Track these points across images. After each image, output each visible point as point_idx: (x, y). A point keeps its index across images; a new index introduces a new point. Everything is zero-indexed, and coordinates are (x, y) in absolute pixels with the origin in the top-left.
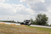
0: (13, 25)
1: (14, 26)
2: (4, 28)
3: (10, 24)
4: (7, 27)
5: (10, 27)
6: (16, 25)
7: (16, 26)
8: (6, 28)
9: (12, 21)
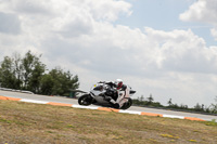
0: (152, 117)
1: (154, 121)
2: (114, 129)
3: (139, 113)
4: (126, 126)
5: (141, 125)
6: (165, 116)
7: (163, 123)
8: (121, 131)
9: (146, 99)
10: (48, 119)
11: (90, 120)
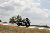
3: (44, 29)
4: (40, 32)
5: (44, 32)
10: (22, 30)
11: (32, 30)
